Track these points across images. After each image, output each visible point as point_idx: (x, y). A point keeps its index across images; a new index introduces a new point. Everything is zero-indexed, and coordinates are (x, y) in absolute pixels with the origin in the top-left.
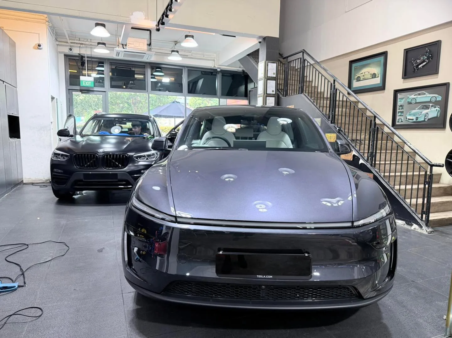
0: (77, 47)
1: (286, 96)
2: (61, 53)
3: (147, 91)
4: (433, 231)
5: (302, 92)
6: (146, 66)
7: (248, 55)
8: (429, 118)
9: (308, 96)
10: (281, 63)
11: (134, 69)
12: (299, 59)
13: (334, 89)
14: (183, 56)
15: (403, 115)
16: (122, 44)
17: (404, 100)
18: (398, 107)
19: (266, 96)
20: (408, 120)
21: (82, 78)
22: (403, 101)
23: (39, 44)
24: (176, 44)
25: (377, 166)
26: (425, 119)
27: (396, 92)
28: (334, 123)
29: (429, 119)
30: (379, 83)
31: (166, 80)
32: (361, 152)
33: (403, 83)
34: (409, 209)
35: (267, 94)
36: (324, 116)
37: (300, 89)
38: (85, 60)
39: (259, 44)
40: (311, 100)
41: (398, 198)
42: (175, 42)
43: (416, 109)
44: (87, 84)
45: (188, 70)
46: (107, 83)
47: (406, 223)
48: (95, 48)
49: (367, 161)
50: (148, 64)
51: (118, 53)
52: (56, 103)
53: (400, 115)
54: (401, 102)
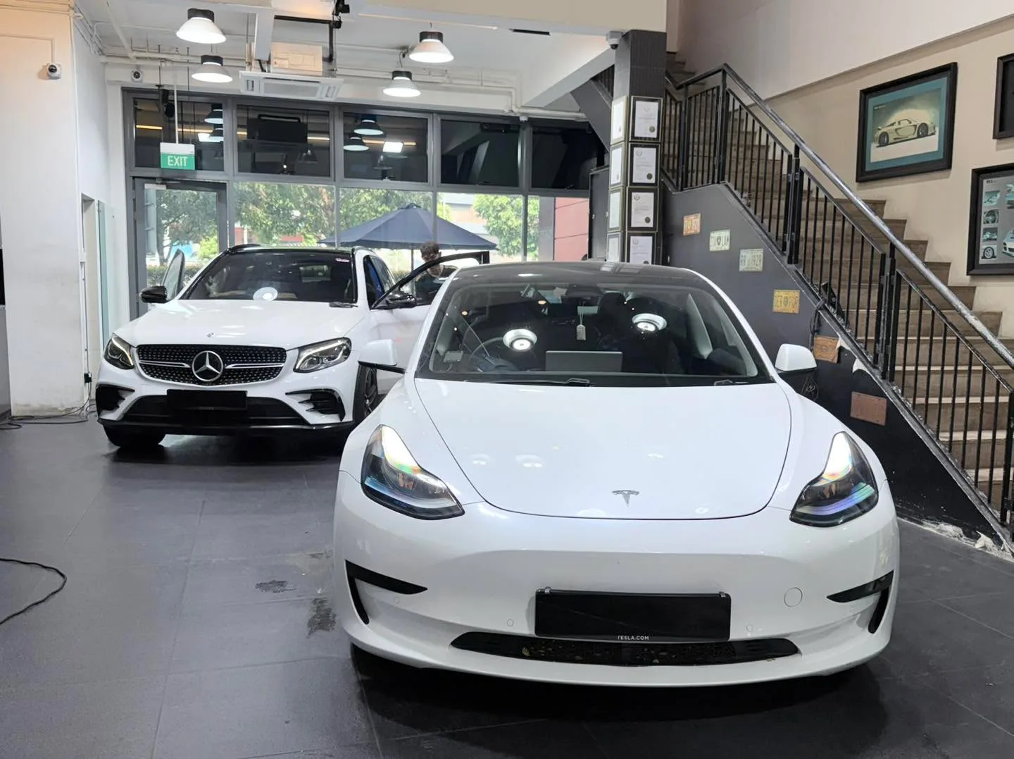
0: (154, 68)
1: (682, 190)
2: (112, 83)
3: (335, 180)
5: (721, 178)
6: (331, 114)
7: (595, 79)
9: (735, 189)
10: (671, 100)
11: (305, 121)
12: (715, 91)
13: (796, 170)
14: (420, 85)
15: (995, 237)
16: (260, 61)
17: (999, 195)
18: (983, 216)
19: (631, 191)
20: (1008, 251)
21: (165, 147)
22: (996, 199)
23: (52, 66)
24: (404, 56)
25: (898, 378)
27: (979, 175)
28: (796, 262)
30: (936, 149)
31: (393, 147)
32: (859, 341)
33: (998, 149)
34: (973, 494)
35: (632, 183)
36: (773, 242)
37: (716, 170)
38: (174, 101)
39: (614, 51)
40: (742, 200)
41: (945, 464)
42: (403, 48)
44: (177, 162)
45: (442, 120)
46: (230, 158)
47: (964, 533)
48: (195, 71)
49: (874, 364)
50: (337, 108)
51: (250, 84)
52: (97, 213)
53: (988, 239)
54: (991, 202)
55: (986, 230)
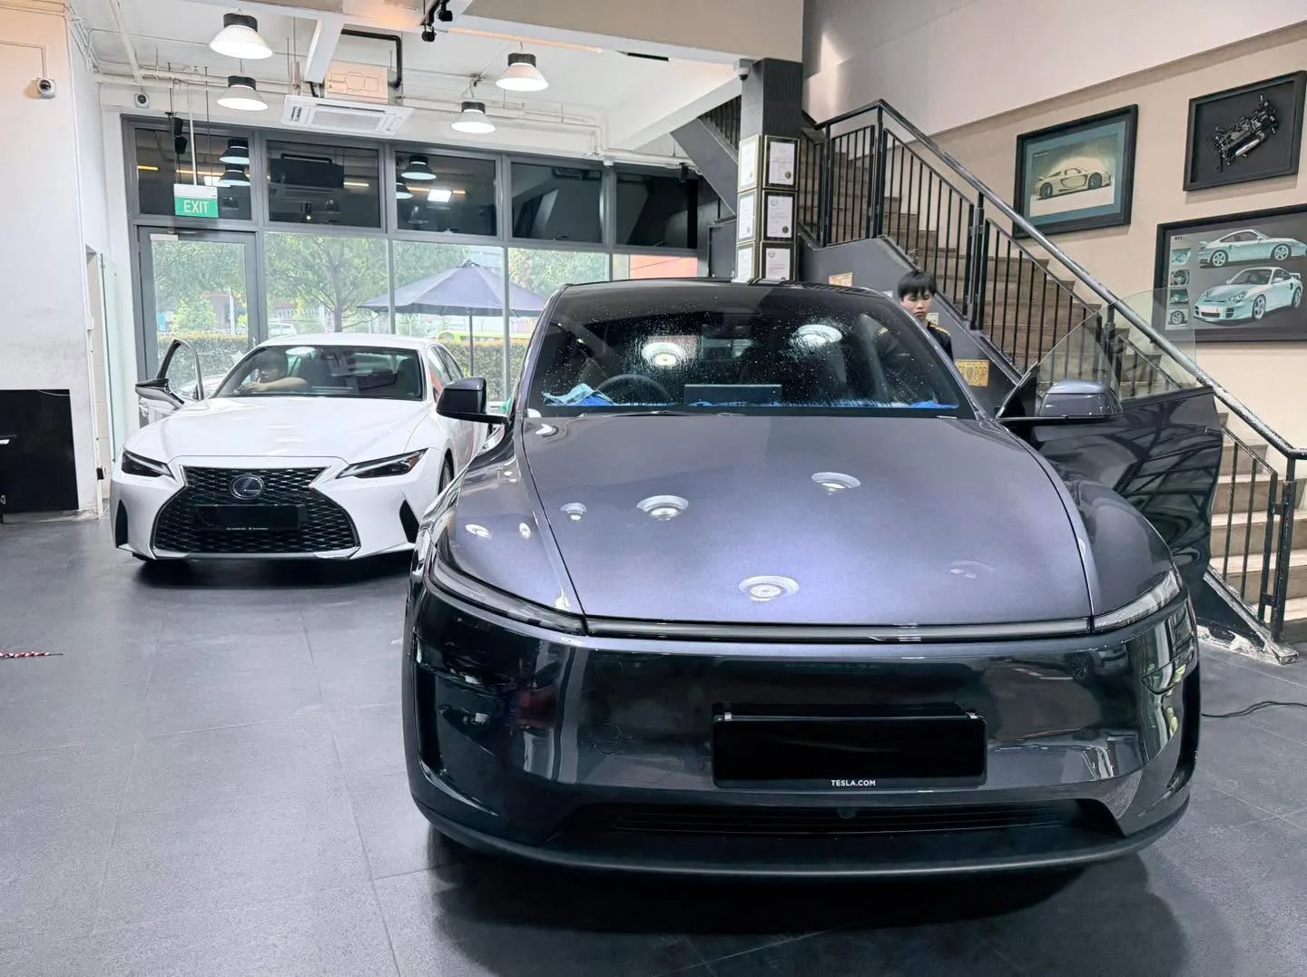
0: (163, 90)
1: (825, 245)
2: (111, 109)
3: (386, 232)
4: (1295, 656)
5: (878, 232)
6: (381, 153)
7: (700, 117)
8: (1267, 310)
9: (898, 244)
10: (808, 141)
11: (340, 164)
12: (868, 131)
13: (981, 222)
14: (495, 120)
15: (1186, 300)
16: (311, 83)
17: (1189, 254)
18: (1170, 277)
19: (765, 246)
20: (1201, 316)
21: (179, 190)
22: (1185, 259)
23: (43, 81)
24: (475, 84)
26: (1254, 313)
27: (1165, 231)
28: (981, 327)
29: (1266, 315)
30: (1112, 202)
33: (1187, 202)
34: (1221, 589)
35: (766, 238)
36: (950, 306)
37: (872, 223)
38: (189, 134)
39: (741, 82)
40: (907, 257)
42: (474, 76)
43: (1228, 282)
44: (195, 208)
45: (513, 163)
46: (260, 205)
47: (1211, 632)
48: (219, 95)
50: (387, 147)
51: (296, 111)
52: (100, 269)
53: (1176, 303)
54: (1180, 261)
55: (1173, 293)
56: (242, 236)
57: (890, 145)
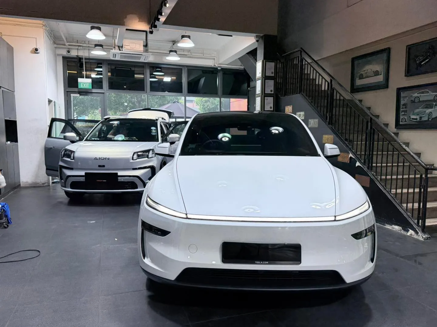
0: (76, 49)
1: (284, 96)
2: (59, 55)
3: (146, 92)
4: (430, 237)
5: (300, 92)
6: (145, 67)
7: (248, 53)
8: (433, 117)
9: (306, 96)
10: (279, 62)
11: (134, 69)
12: (297, 58)
13: (331, 89)
14: (180, 56)
15: (406, 114)
16: (119, 46)
17: (407, 98)
18: (401, 106)
19: (264, 97)
20: (411, 119)
21: (80, 80)
22: (406, 100)
23: (36, 48)
24: (174, 44)
25: (374, 169)
26: (429, 118)
27: (399, 90)
28: (332, 124)
29: (433, 119)
30: (382, 80)
31: (167, 79)
32: (358, 155)
33: (407, 80)
34: (406, 214)
35: (265, 94)
36: (322, 116)
38: (83, 62)
39: (257, 43)
40: (309, 100)
41: (394, 202)
42: (174, 41)
43: (420, 108)
44: (85, 86)
45: (188, 69)
46: (105, 84)
47: (402, 229)
48: (92, 50)
49: (364, 163)
50: (147, 65)
51: (114, 55)
52: (54, 106)
53: (403, 115)
54: (404, 100)
55: (402, 111)
56: (100, 94)
57: (304, 63)
